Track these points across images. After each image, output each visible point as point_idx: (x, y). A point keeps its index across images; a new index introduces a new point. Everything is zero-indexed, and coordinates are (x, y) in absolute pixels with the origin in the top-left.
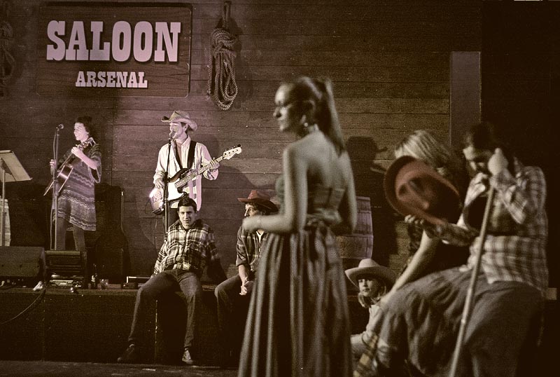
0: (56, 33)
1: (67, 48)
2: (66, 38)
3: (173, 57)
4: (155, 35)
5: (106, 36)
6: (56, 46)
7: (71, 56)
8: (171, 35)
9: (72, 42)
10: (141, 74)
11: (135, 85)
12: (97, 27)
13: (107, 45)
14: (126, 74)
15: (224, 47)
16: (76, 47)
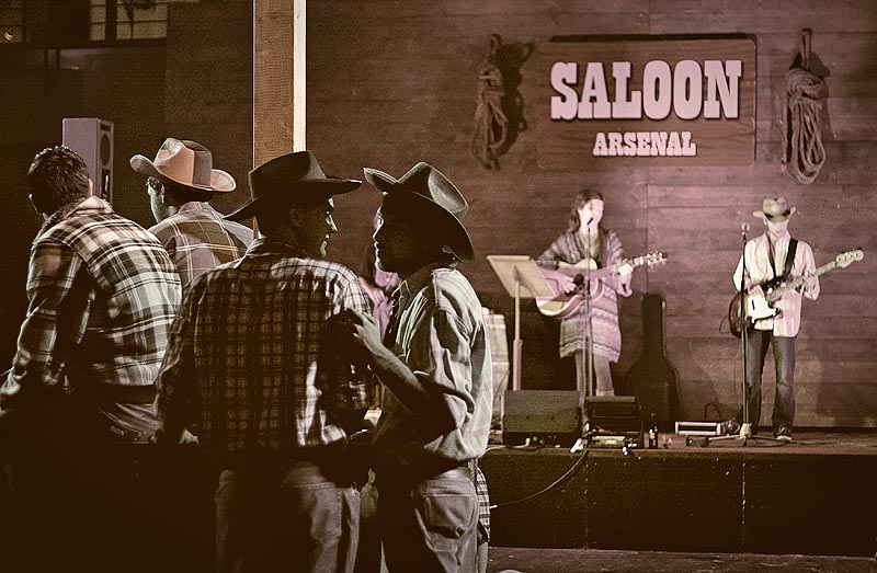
0: (564, 81)
1: (580, 100)
2: (578, 86)
3: (731, 111)
4: (705, 80)
5: (634, 83)
6: (564, 99)
7: (585, 113)
8: (728, 79)
9: (587, 92)
10: (686, 136)
11: (678, 152)
12: (621, 70)
13: (636, 95)
14: (664, 135)
15: (805, 95)
16: (593, 99)
